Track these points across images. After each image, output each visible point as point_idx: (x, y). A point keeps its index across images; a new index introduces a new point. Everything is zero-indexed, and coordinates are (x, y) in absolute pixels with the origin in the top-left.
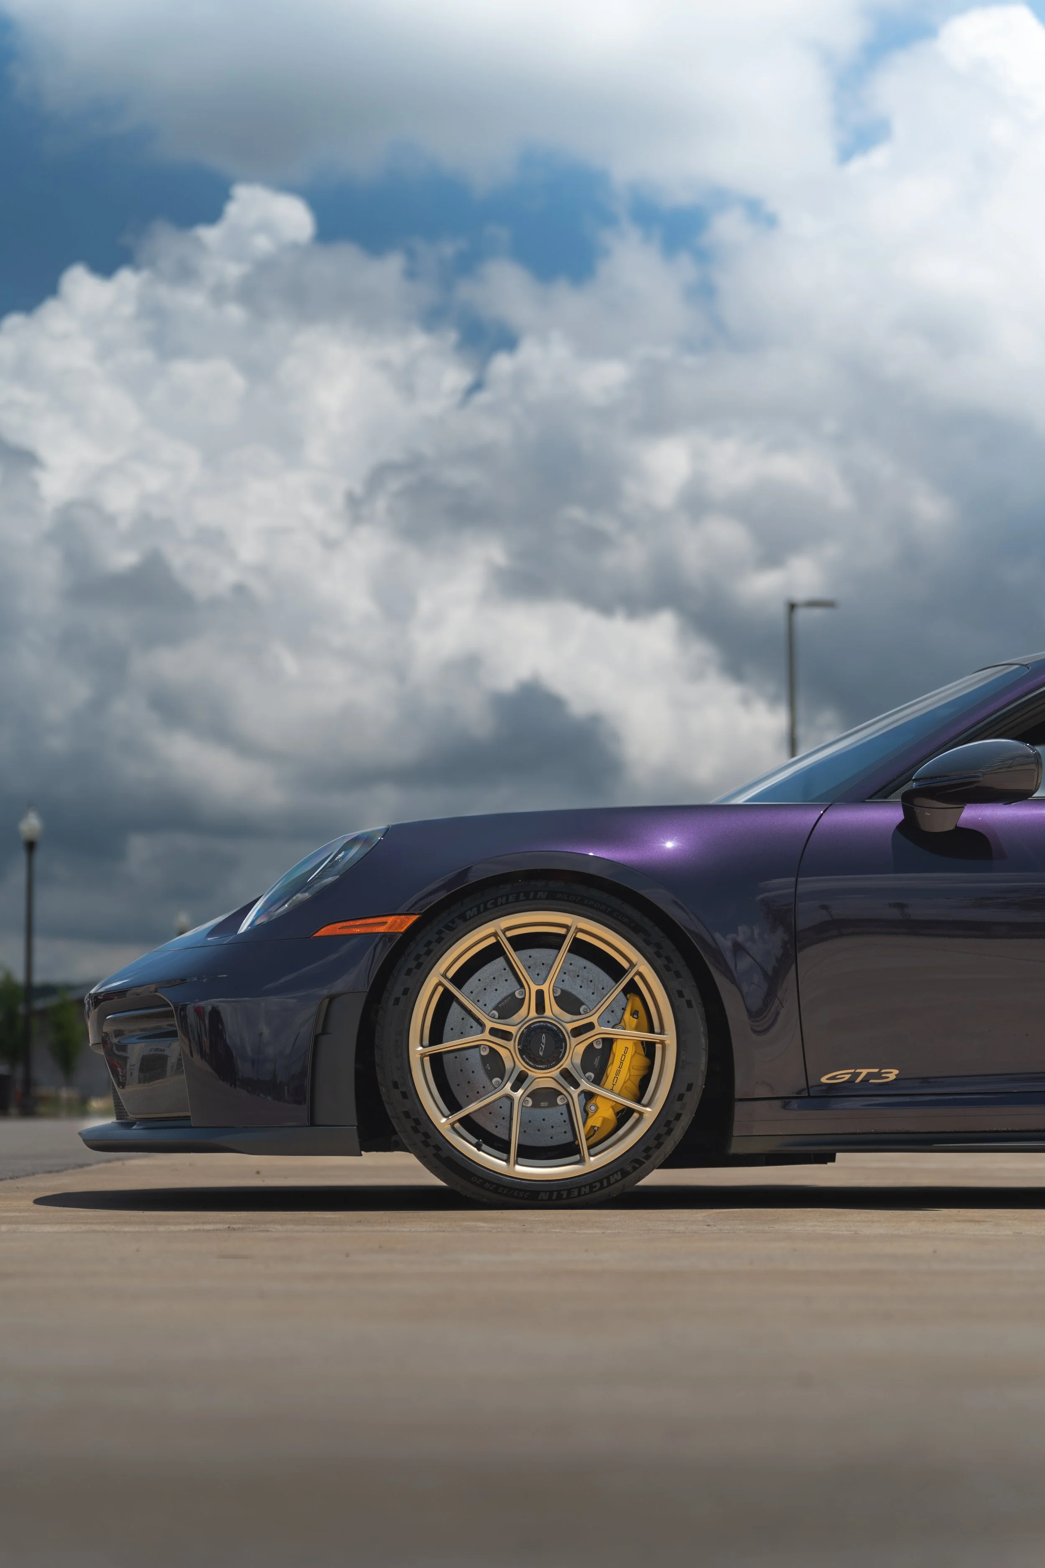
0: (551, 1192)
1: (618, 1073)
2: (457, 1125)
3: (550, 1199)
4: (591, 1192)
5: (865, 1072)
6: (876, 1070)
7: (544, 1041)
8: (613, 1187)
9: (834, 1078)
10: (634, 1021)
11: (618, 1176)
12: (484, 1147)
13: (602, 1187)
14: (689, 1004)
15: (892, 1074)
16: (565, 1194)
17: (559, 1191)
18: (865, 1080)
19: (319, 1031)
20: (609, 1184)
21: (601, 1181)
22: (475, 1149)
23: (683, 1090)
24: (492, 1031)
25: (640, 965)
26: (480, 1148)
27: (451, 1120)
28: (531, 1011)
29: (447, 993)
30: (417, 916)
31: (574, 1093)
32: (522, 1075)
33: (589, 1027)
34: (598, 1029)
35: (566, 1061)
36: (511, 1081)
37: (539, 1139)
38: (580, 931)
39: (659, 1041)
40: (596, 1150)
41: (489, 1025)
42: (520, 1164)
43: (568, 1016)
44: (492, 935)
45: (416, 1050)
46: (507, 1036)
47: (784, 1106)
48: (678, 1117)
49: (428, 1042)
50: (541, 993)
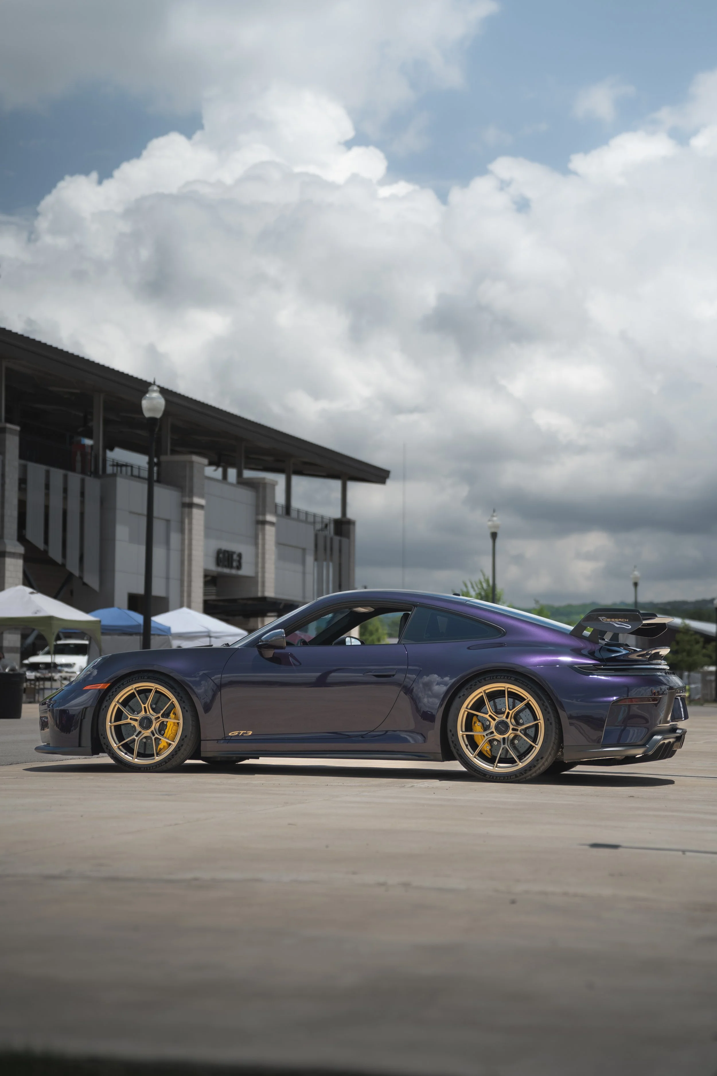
0: (145, 768)
1: (168, 731)
2: (121, 747)
4: (156, 768)
5: (242, 732)
6: (246, 732)
7: (145, 722)
8: (162, 767)
9: (233, 734)
10: (174, 716)
11: (164, 763)
12: (128, 754)
13: (159, 766)
14: (187, 711)
15: (250, 733)
16: (148, 768)
18: (242, 735)
19: (83, 718)
20: (161, 766)
21: (159, 765)
22: (124, 754)
23: (184, 737)
24: (131, 719)
25: (173, 699)
26: (126, 754)
27: (118, 745)
28: (143, 713)
29: (118, 707)
30: (109, 684)
31: (153, 738)
32: (140, 732)
33: (159, 718)
34: (161, 718)
35: (152, 728)
36: (136, 734)
37: (142, 751)
38: (157, 688)
39: (179, 722)
40: (158, 755)
41: (130, 717)
42: (137, 759)
43: (155, 714)
44: (132, 689)
45: (108, 724)
46: (136, 720)
47: (217, 742)
48: (182, 745)
49: (113, 722)
50: (145, 707)
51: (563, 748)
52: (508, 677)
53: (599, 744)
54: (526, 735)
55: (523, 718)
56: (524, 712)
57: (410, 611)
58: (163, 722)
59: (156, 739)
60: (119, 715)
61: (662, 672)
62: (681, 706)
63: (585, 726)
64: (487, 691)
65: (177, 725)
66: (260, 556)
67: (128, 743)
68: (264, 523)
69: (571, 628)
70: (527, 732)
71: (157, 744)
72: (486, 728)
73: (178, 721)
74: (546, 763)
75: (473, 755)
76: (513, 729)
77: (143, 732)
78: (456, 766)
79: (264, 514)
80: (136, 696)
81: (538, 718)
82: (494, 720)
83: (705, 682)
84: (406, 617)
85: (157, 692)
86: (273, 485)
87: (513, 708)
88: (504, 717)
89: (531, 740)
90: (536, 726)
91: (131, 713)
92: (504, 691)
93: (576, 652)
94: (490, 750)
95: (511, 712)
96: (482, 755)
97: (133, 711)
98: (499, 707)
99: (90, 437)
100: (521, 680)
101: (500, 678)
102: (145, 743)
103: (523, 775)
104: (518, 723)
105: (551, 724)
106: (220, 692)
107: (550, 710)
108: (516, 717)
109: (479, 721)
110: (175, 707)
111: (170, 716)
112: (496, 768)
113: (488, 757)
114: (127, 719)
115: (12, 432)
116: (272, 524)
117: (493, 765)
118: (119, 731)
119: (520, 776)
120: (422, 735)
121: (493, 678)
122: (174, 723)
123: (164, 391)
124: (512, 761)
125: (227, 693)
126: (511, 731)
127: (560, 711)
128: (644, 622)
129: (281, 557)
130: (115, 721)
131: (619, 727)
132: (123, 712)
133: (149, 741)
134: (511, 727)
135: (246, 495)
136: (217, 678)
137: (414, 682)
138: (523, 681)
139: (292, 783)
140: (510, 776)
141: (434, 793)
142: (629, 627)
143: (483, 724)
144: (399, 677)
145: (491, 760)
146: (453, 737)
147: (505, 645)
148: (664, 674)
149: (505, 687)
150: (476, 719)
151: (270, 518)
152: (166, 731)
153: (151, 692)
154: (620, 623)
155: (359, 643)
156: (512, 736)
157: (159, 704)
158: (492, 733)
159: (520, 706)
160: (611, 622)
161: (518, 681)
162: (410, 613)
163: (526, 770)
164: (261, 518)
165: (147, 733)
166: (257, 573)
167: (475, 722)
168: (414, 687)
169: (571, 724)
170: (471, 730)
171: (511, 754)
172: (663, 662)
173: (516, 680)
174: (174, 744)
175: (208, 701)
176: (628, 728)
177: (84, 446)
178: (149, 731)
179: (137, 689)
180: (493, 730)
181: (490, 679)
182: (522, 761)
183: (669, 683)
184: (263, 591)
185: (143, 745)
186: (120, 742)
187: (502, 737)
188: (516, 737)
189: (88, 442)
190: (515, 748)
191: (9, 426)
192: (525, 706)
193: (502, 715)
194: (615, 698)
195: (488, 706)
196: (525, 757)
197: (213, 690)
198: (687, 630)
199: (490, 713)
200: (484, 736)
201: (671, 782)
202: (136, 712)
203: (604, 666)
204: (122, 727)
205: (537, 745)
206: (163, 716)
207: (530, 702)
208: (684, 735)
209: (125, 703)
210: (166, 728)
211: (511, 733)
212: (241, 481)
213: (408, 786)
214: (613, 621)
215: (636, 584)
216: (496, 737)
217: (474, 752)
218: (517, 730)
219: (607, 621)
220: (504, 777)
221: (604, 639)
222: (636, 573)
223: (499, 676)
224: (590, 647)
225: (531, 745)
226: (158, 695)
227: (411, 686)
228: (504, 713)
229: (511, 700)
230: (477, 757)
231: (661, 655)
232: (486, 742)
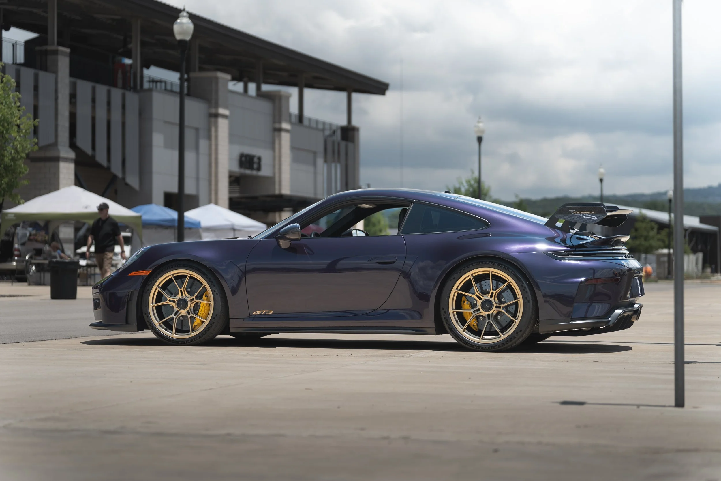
0: (182, 342)
1: (201, 311)
2: (161, 324)
4: (192, 342)
5: (264, 311)
6: (267, 311)
7: (182, 303)
8: (197, 341)
9: (256, 313)
10: (206, 298)
11: (199, 338)
12: (168, 330)
13: (194, 341)
14: (217, 294)
15: (271, 312)
16: (185, 342)
17: (184, 341)
18: (264, 314)
19: (129, 300)
21: (194, 339)
23: (215, 316)
24: (170, 300)
25: (205, 283)
26: (166, 330)
27: (159, 323)
28: (180, 295)
29: (159, 291)
30: (151, 271)
31: (189, 317)
32: (177, 312)
33: (193, 299)
34: (195, 300)
35: (188, 308)
36: (174, 313)
37: (180, 328)
38: (191, 274)
39: (211, 303)
40: (194, 331)
41: (168, 299)
42: (176, 334)
43: (189, 296)
44: (170, 276)
45: (150, 305)
46: (174, 302)
47: (243, 320)
48: (214, 323)
49: (155, 303)
50: (181, 291)
51: (538, 322)
52: (492, 262)
53: (569, 318)
54: (507, 311)
55: (505, 297)
56: (506, 292)
57: (408, 206)
58: (197, 303)
59: (191, 317)
60: (160, 297)
61: (623, 256)
62: (639, 284)
63: (558, 304)
64: (474, 275)
65: (209, 305)
66: (277, 159)
67: (168, 321)
68: (280, 130)
69: (546, 220)
70: (508, 309)
71: (192, 322)
72: (473, 306)
73: (209, 303)
74: (525, 335)
75: (462, 329)
76: (497, 307)
77: (180, 311)
78: (447, 338)
79: (280, 122)
80: (174, 281)
81: (518, 297)
82: (480, 299)
83: (659, 263)
84: (404, 212)
85: (191, 278)
86: (288, 97)
87: (497, 288)
88: (488, 297)
89: (512, 316)
90: (516, 304)
91: (169, 295)
92: (489, 274)
93: (551, 240)
94: (477, 324)
95: (494, 292)
96: (470, 329)
97: (171, 294)
98: (484, 288)
99: (130, 57)
100: (503, 265)
101: (486, 263)
102: (182, 321)
103: (505, 345)
104: (501, 302)
105: (529, 302)
106: (245, 278)
107: (527, 289)
108: (499, 296)
109: (468, 300)
110: (207, 290)
111: (203, 298)
112: (482, 340)
113: (475, 330)
114: (167, 300)
115: (63, 53)
116: (287, 131)
117: (479, 337)
118: (160, 311)
119: (502, 346)
120: (419, 312)
121: (479, 264)
122: (206, 304)
123: (192, 17)
124: (495, 334)
125: (251, 279)
126: (494, 308)
127: (536, 291)
128: (608, 214)
129: (295, 160)
130: (156, 302)
131: (587, 304)
132: (163, 294)
133: (185, 319)
134: (495, 305)
135: (265, 106)
136: (241, 265)
137: (411, 268)
138: (505, 266)
139: (308, 354)
140: (494, 346)
141: (429, 362)
142: (595, 218)
143: (471, 303)
144: (399, 264)
145: (477, 333)
146: (445, 314)
147: (490, 235)
148: (624, 258)
149: (489, 271)
150: (465, 299)
151: (285, 126)
152: (200, 311)
153: (186, 278)
154: (587, 215)
155: (363, 235)
156: (496, 312)
157: (194, 287)
158: (479, 310)
159: (502, 287)
160: (580, 215)
161: (501, 265)
162: (407, 208)
163: (507, 341)
164: (277, 126)
165: (184, 312)
166: (274, 174)
167: (464, 301)
168: (411, 273)
169: (546, 301)
170: (461, 308)
171: (494, 328)
172: (624, 247)
173: (499, 265)
174: (207, 322)
175: (235, 285)
176: (593, 304)
177: (124, 65)
178: (185, 311)
179: (174, 275)
180: (480, 307)
181: (477, 264)
182: (504, 333)
183: (629, 266)
184: (280, 189)
185: (180, 322)
186: (161, 320)
187: (487, 313)
188: (499, 313)
189: (128, 61)
190: (498, 322)
191: (61, 48)
192: (506, 287)
193: (487, 295)
194: (583, 279)
195: (475, 287)
196: (506, 330)
197: (239, 276)
198: (644, 219)
199: (476, 293)
200: (471, 313)
201: (629, 348)
202: (174, 295)
203: (573, 251)
204: (163, 308)
205: (517, 320)
206: (196, 298)
207: (511, 283)
208: (640, 309)
209: (164, 287)
210: (200, 308)
211: (495, 310)
212: (260, 94)
213: (407, 356)
214: (581, 214)
215: (601, 180)
216: (481, 314)
217: (463, 326)
218: (500, 307)
219: (576, 213)
220: (489, 348)
221: (573, 229)
222: (602, 170)
223: (485, 261)
224: (562, 235)
225: (512, 320)
226: (192, 280)
227: (408, 272)
228: (488, 293)
229: (495, 282)
230: (466, 330)
231: (622, 241)
232: (473, 318)
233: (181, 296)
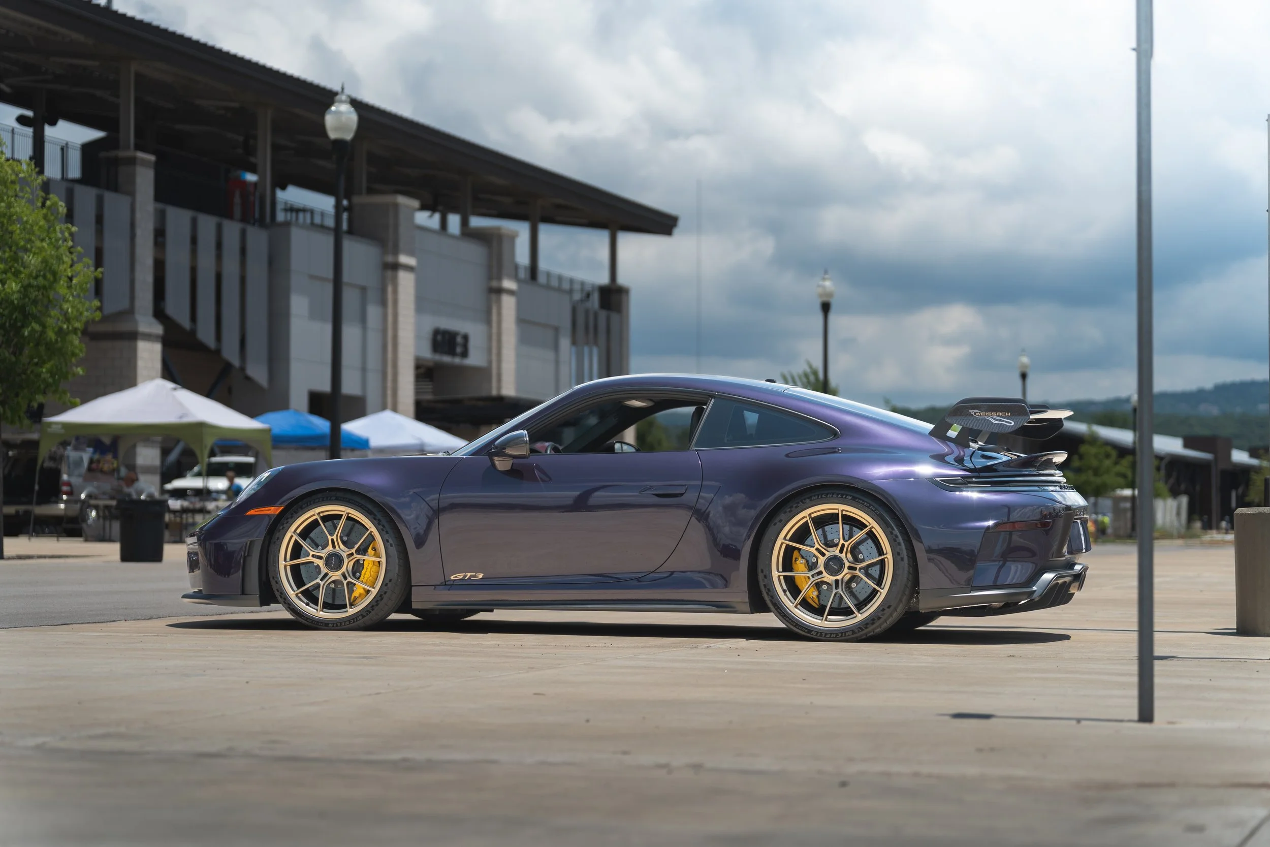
0: (334, 624)
1: (365, 574)
2: (300, 595)
3: (333, 626)
5: (469, 574)
6: (474, 574)
7: (334, 560)
8: (359, 622)
9: (456, 577)
10: (373, 552)
11: (361, 617)
12: (311, 604)
13: (354, 622)
14: (391, 545)
15: (481, 576)
16: (339, 625)
17: (337, 624)
18: (469, 579)
19: (246, 555)
20: (357, 621)
21: (354, 620)
22: (305, 605)
23: (388, 582)
24: (313, 556)
25: (372, 528)
26: (307, 604)
27: (296, 592)
28: (330, 547)
29: (296, 540)
30: (283, 507)
31: (345, 582)
32: (326, 575)
33: (352, 554)
34: (355, 555)
35: (344, 569)
36: (320, 577)
37: (330, 601)
38: (349, 513)
39: (381, 561)
40: (353, 607)
41: (311, 553)
42: (323, 612)
43: (346, 549)
44: (314, 515)
45: (282, 563)
46: (320, 558)
47: (434, 589)
48: (385, 593)
49: (289, 560)
50: (332, 540)
51: (918, 593)
52: (842, 495)
53: (969, 586)
54: (868, 575)
55: (863, 553)
56: (865, 544)
57: (705, 405)
58: (358, 560)
59: (349, 583)
60: (297, 551)
61: (1056, 486)
62: (1082, 532)
63: (947, 563)
64: (813, 516)
65: (378, 565)
66: (494, 338)
67: (310, 589)
68: (499, 291)
69: (931, 427)
70: (869, 572)
71: (351, 591)
72: (811, 566)
73: (378, 559)
74: (895, 613)
75: (793, 604)
76: (850, 568)
77: (331, 574)
78: (770, 620)
79: (500, 278)
80: (320, 525)
81: (885, 552)
82: (823, 555)
84: (699, 413)
85: (349, 518)
86: (512, 238)
87: (850, 537)
88: (836, 551)
89: (875, 583)
90: (882, 563)
91: (313, 548)
92: (838, 514)
93: (940, 459)
94: (818, 596)
95: (846, 544)
96: (805, 604)
97: (316, 546)
98: (830, 538)
99: (253, 169)
100: (861, 500)
101: (832, 497)
102: (334, 590)
103: (862, 630)
104: (856, 559)
105: (902, 559)
106: (437, 519)
107: (900, 539)
108: (854, 551)
109: (802, 557)
110: (374, 539)
111: (367, 552)
112: (826, 622)
113: (813, 606)
114: (308, 556)
115: (144, 163)
116: (511, 292)
117: (821, 618)
118: (297, 573)
119: (859, 631)
120: (722, 576)
121: (822, 497)
122: (374, 562)
123: (356, 104)
124: (847, 612)
125: (448, 521)
126: (846, 570)
127: (915, 542)
128: (1032, 417)
129: (524, 340)
130: (291, 559)
131: (997, 563)
132: (302, 546)
133: (339, 586)
134: (847, 564)
135: (474, 252)
136: (433, 498)
137: (710, 504)
138: (863, 501)
139: (540, 644)
140: (845, 633)
141: (739, 655)
142: (1011, 423)
143: (807, 561)
144: (690, 497)
145: (819, 611)
146: (765, 579)
147: (838, 450)
148: (1058, 488)
149: (838, 509)
150: (798, 554)
151: (508, 284)
152: (363, 573)
153: (341, 519)
154: (999, 418)
155: (633, 450)
156: (848, 577)
157: (353, 534)
158: (820, 573)
159: (859, 535)
160: (986, 417)
161: (857, 500)
162: (705, 407)
163: (867, 624)
164: (494, 284)
165: (336, 575)
166: (490, 362)
167: (796, 558)
168: (709, 512)
169: (930, 560)
170: (791, 570)
171: (846, 603)
172: (1058, 472)
173: (854, 499)
174: (374, 592)
175: (422, 532)
176: (1008, 563)
177: (245, 183)
178: (340, 573)
179: (321, 515)
180: (822, 568)
181: (818, 498)
182: (861, 612)
183: (1065, 500)
184: (499, 388)
185: (331, 592)
186: (298, 588)
187: (834, 578)
188: (853, 578)
189: (251, 177)
190: (852, 594)
191: (140, 155)
192: (866, 536)
193: (835, 548)
194: (991, 523)
195: (815, 536)
196: (866, 606)
197: (427, 516)
198: (1094, 440)
199: (817, 546)
200: (809, 578)
201: (1067, 637)
202: (320, 547)
203: (976, 477)
204: (302, 567)
205: (883, 589)
206: (358, 551)
207: (873, 530)
208: (1085, 573)
209: (305, 534)
210: (363, 569)
211: (847, 573)
212: (468, 233)
213: (701, 647)
214: (989, 416)
216: (825, 579)
217: (795, 600)
218: (855, 569)
219: (981, 416)
220: (837, 634)
221: (976, 442)
222: (1025, 359)
223: (830, 493)
224: (957, 451)
225: (875, 589)
226: (351, 523)
227: (706, 510)
228: (836, 545)
229: (847, 527)
230: (799, 606)
231: (1055, 463)
232: (812, 585)
233: (332, 549)
